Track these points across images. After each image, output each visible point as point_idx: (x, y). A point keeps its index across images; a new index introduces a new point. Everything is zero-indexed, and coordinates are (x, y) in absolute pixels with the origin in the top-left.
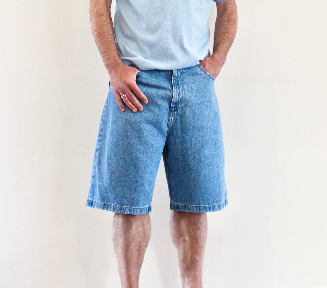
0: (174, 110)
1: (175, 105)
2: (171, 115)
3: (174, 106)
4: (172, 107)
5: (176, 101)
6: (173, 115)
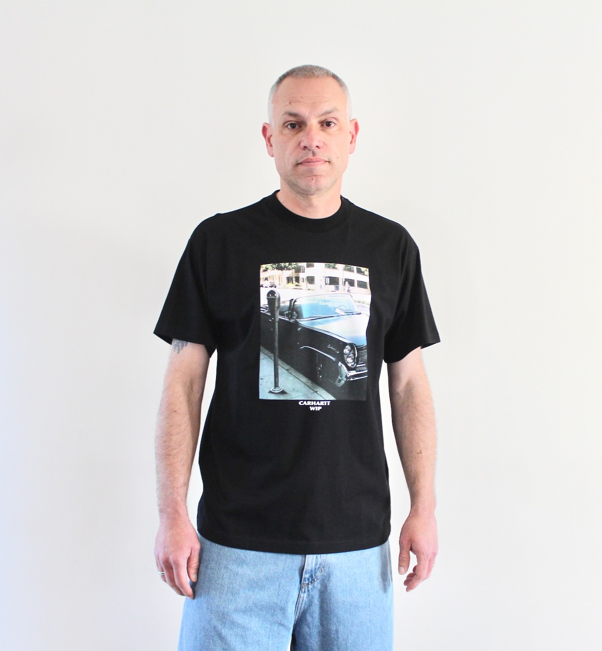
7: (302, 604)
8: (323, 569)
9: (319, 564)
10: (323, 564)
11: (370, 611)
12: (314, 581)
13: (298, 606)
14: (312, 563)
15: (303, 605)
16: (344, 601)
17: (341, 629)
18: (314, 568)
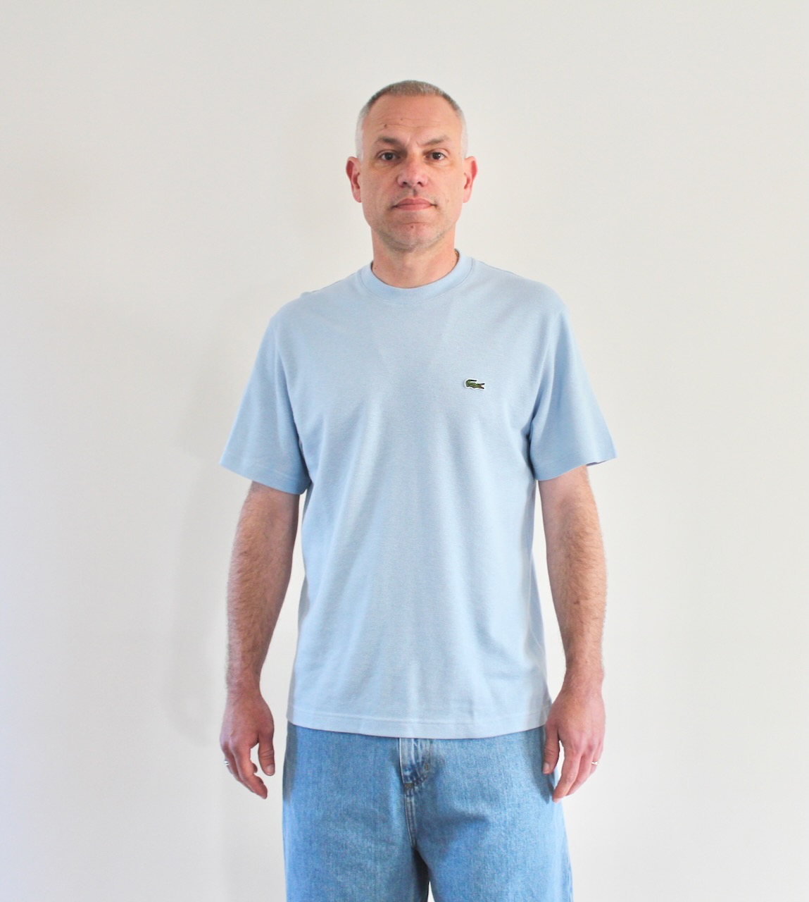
0: (413, 781)
1: (412, 771)
2: (408, 794)
3: (408, 773)
4: (406, 777)
5: (411, 761)
6: (412, 793)
7: (412, 812)
10: (428, 757)
12: (421, 781)
13: (407, 814)
18: (414, 762)
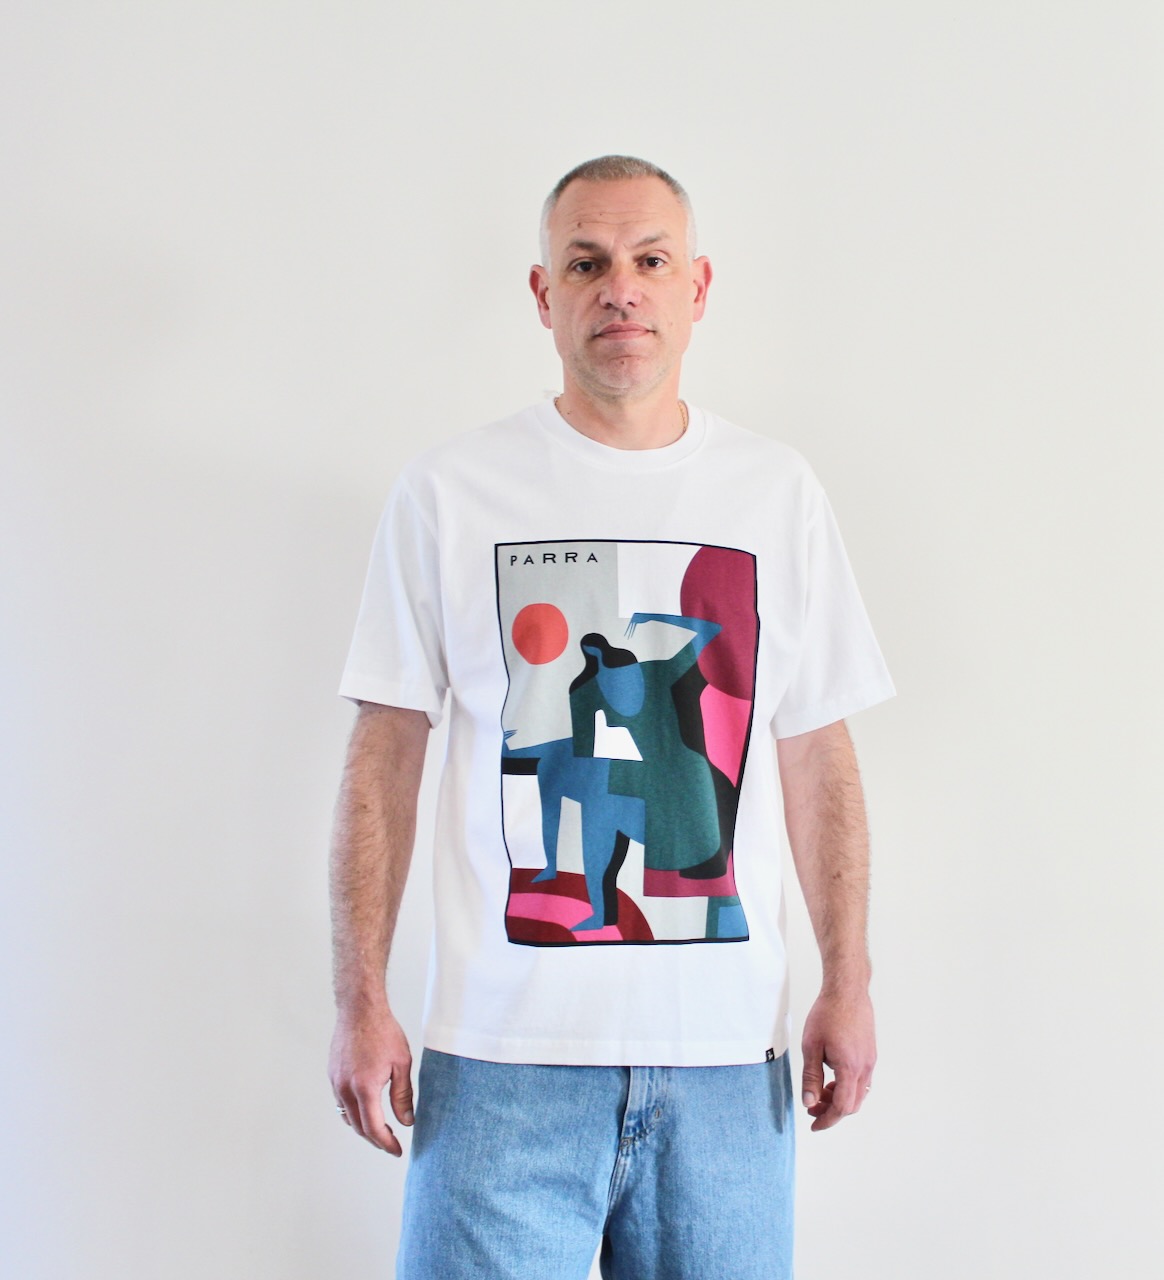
7: (622, 1177)
8: (661, 1110)
9: (653, 1100)
10: (662, 1101)
11: (750, 1190)
12: (646, 1133)
13: (615, 1182)
14: (641, 1098)
15: (624, 1181)
16: (702, 1171)
17: (698, 1225)
18: (644, 1108)
